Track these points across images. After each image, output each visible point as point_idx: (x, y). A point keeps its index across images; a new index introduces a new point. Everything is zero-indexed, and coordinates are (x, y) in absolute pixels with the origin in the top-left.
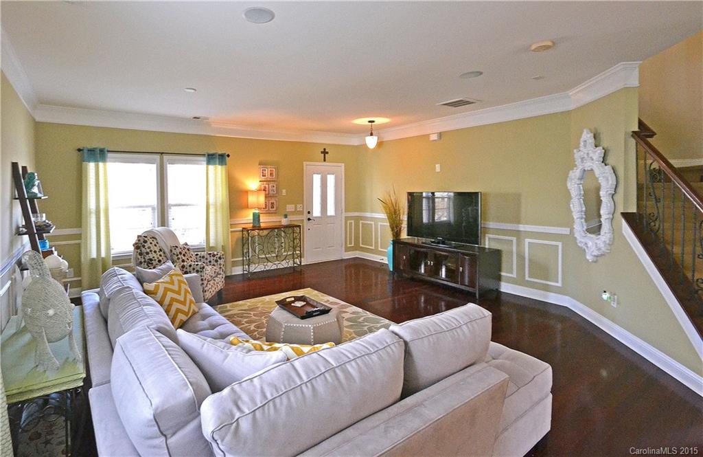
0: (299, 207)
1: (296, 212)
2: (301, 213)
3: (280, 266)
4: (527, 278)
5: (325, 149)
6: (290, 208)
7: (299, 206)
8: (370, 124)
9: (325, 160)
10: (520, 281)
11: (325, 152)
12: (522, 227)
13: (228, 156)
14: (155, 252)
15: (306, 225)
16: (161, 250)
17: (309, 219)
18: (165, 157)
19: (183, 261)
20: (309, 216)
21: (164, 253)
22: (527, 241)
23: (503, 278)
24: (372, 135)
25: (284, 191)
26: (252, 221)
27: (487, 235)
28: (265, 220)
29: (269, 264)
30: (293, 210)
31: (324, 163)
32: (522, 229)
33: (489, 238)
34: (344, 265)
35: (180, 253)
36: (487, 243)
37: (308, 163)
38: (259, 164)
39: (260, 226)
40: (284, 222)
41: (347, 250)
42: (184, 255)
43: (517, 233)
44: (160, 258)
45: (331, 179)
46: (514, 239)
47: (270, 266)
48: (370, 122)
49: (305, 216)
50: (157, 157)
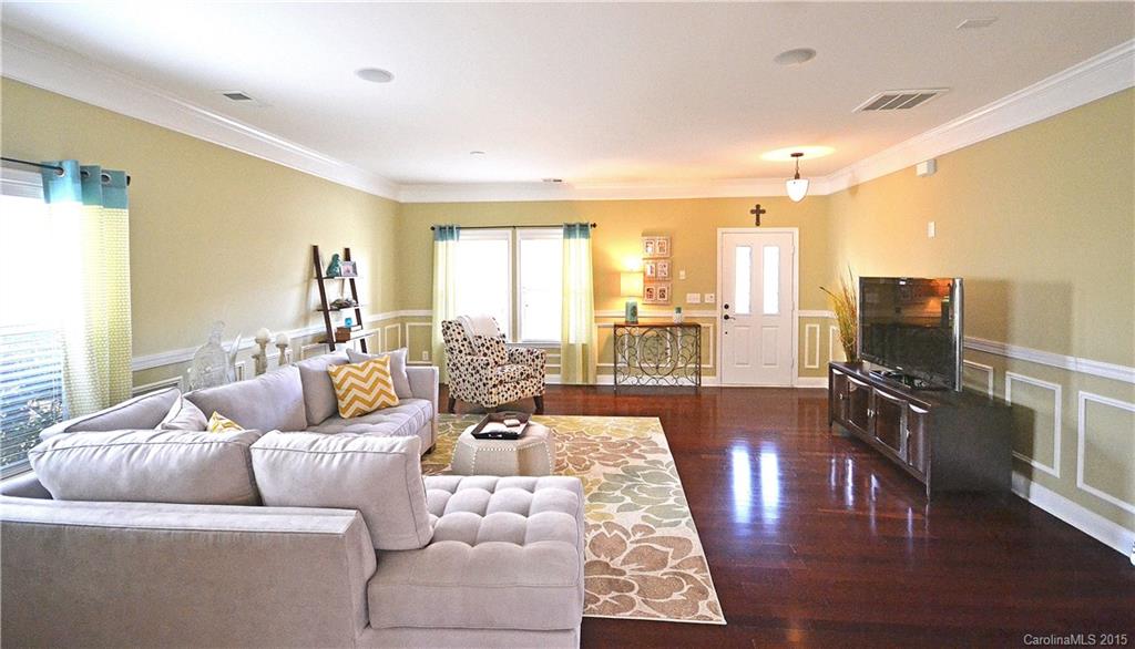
0: (708, 298)
1: (702, 305)
2: (713, 306)
3: (663, 382)
4: (1080, 483)
5: (758, 206)
6: (693, 298)
7: (707, 296)
8: (795, 158)
9: (758, 224)
10: (1066, 488)
11: (758, 211)
12: (1074, 363)
13: (594, 225)
14: (457, 340)
15: (721, 325)
16: (465, 339)
17: (727, 317)
18: (518, 231)
19: (485, 355)
20: (726, 312)
21: (470, 343)
22: (1083, 395)
23: (1036, 475)
24: (797, 177)
25: (682, 273)
26: (624, 314)
27: (1008, 373)
28: (647, 314)
29: (645, 377)
30: (698, 302)
31: (758, 229)
32: (1072, 367)
33: (1012, 380)
34: (795, 397)
35: (483, 345)
36: (1008, 391)
37: (724, 230)
38: (643, 235)
39: (637, 322)
40: (676, 318)
41: (803, 372)
42: (488, 348)
43: (1064, 376)
44: (462, 348)
45: (771, 256)
46: (1058, 388)
47: (646, 380)
48: (793, 155)
49: (719, 313)
50: (510, 231)
